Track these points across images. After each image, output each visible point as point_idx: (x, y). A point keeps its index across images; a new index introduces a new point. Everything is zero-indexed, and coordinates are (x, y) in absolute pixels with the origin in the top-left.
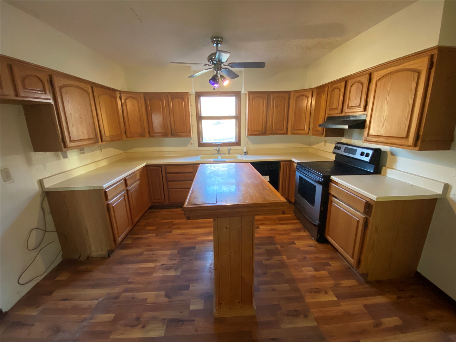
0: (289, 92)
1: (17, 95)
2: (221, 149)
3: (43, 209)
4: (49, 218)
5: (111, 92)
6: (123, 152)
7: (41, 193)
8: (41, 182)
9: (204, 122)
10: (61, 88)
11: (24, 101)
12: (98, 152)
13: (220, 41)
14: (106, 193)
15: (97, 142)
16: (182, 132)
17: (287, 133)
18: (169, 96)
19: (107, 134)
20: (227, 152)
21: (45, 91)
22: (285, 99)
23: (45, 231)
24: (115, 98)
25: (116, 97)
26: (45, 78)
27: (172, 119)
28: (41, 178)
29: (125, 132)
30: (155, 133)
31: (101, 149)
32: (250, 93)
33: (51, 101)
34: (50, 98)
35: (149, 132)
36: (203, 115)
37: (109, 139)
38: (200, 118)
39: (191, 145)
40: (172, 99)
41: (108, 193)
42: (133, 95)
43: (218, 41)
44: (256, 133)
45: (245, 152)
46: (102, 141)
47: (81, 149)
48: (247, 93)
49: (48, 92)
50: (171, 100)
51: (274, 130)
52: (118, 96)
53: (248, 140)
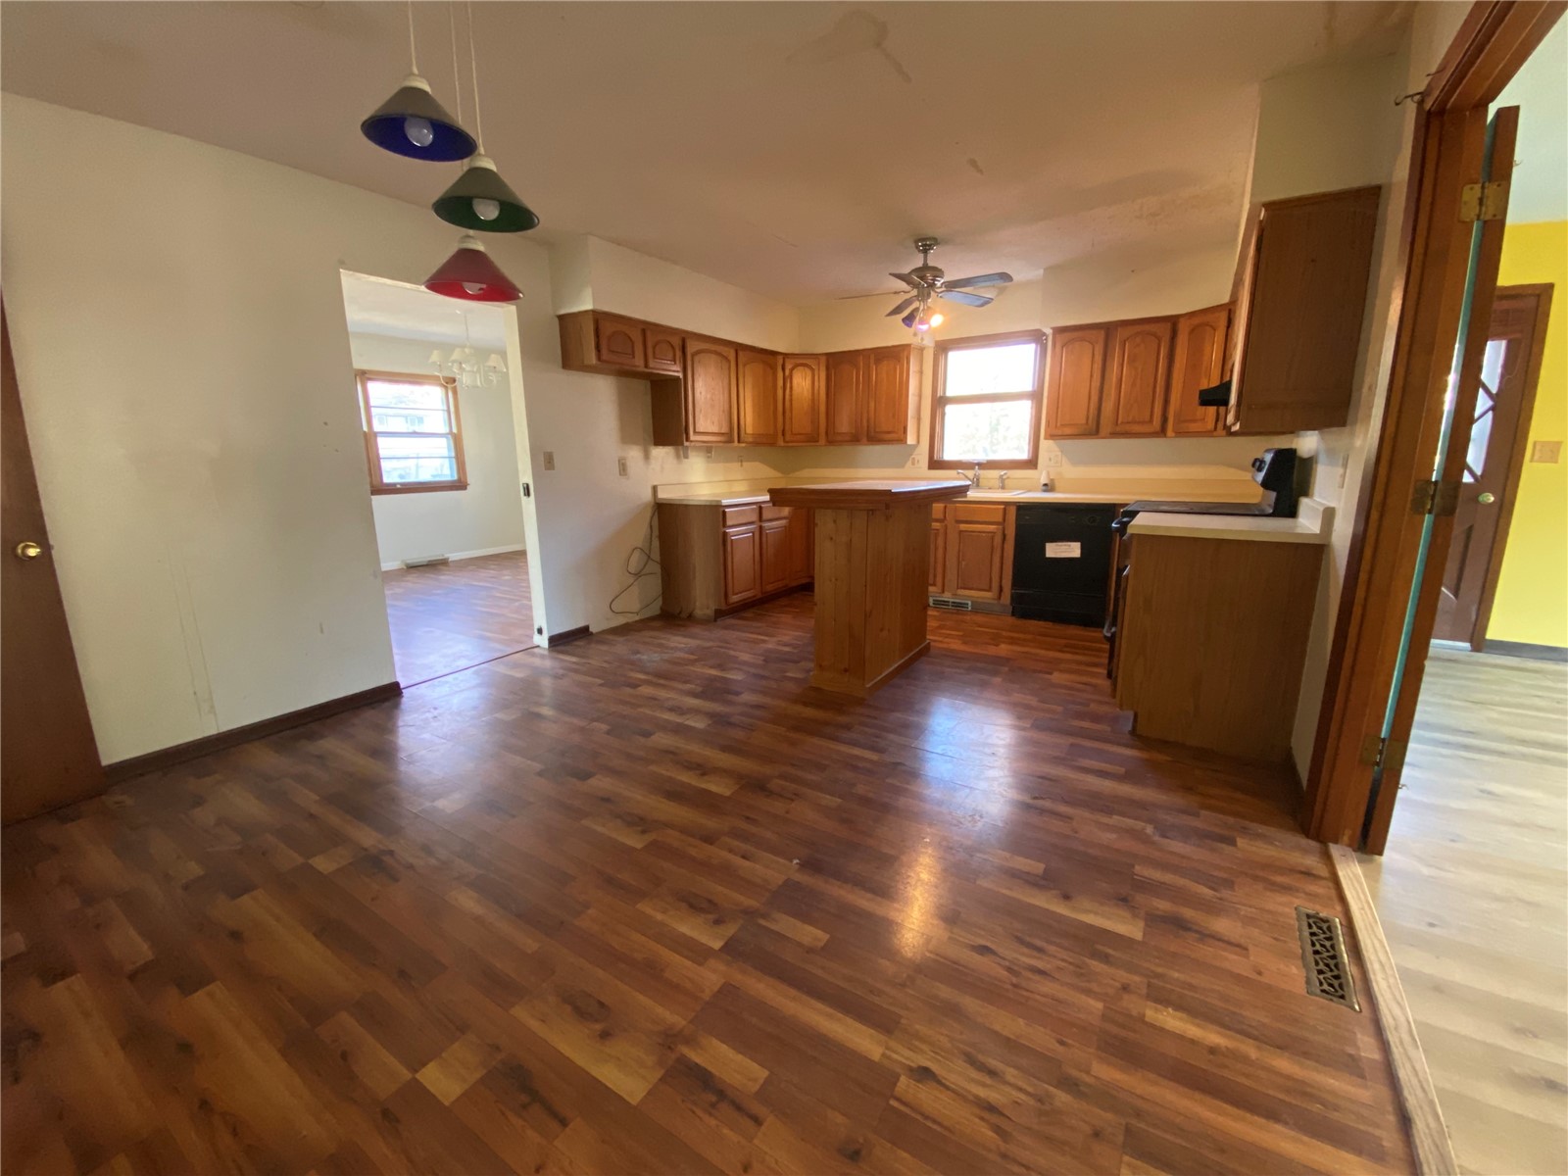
0: (1173, 321)
1: (646, 366)
2: (982, 477)
3: (651, 527)
4: (656, 543)
5: (767, 358)
6: (780, 475)
7: (653, 503)
8: (655, 489)
9: (949, 409)
10: (693, 355)
11: (652, 373)
12: (736, 465)
13: (930, 245)
14: (724, 513)
15: (731, 441)
16: (889, 433)
17: (1162, 432)
18: (872, 356)
19: (749, 430)
20: (998, 483)
21: (675, 361)
22: (1159, 340)
23: (649, 557)
24: (771, 368)
25: (776, 365)
26: (676, 342)
27: (872, 405)
28: (655, 484)
29: (783, 431)
30: (840, 434)
31: (741, 461)
32: (1060, 331)
33: (681, 375)
34: (679, 369)
35: (827, 433)
36: (949, 393)
37: (751, 440)
38: (940, 402)
39: (913, 464)
40: (878, 361)
41: (728, 515)
42: (803, 360)
43: (926, 245)
44: (1068, 431)
45: (1045, 485)
46: (739, 441)
47: (707, 449)
48: (1051, 331)
49: (678, 362)
50: (875, 364)
51: (1122, 423)
52: (780, 362)
53: (1060, 453)
